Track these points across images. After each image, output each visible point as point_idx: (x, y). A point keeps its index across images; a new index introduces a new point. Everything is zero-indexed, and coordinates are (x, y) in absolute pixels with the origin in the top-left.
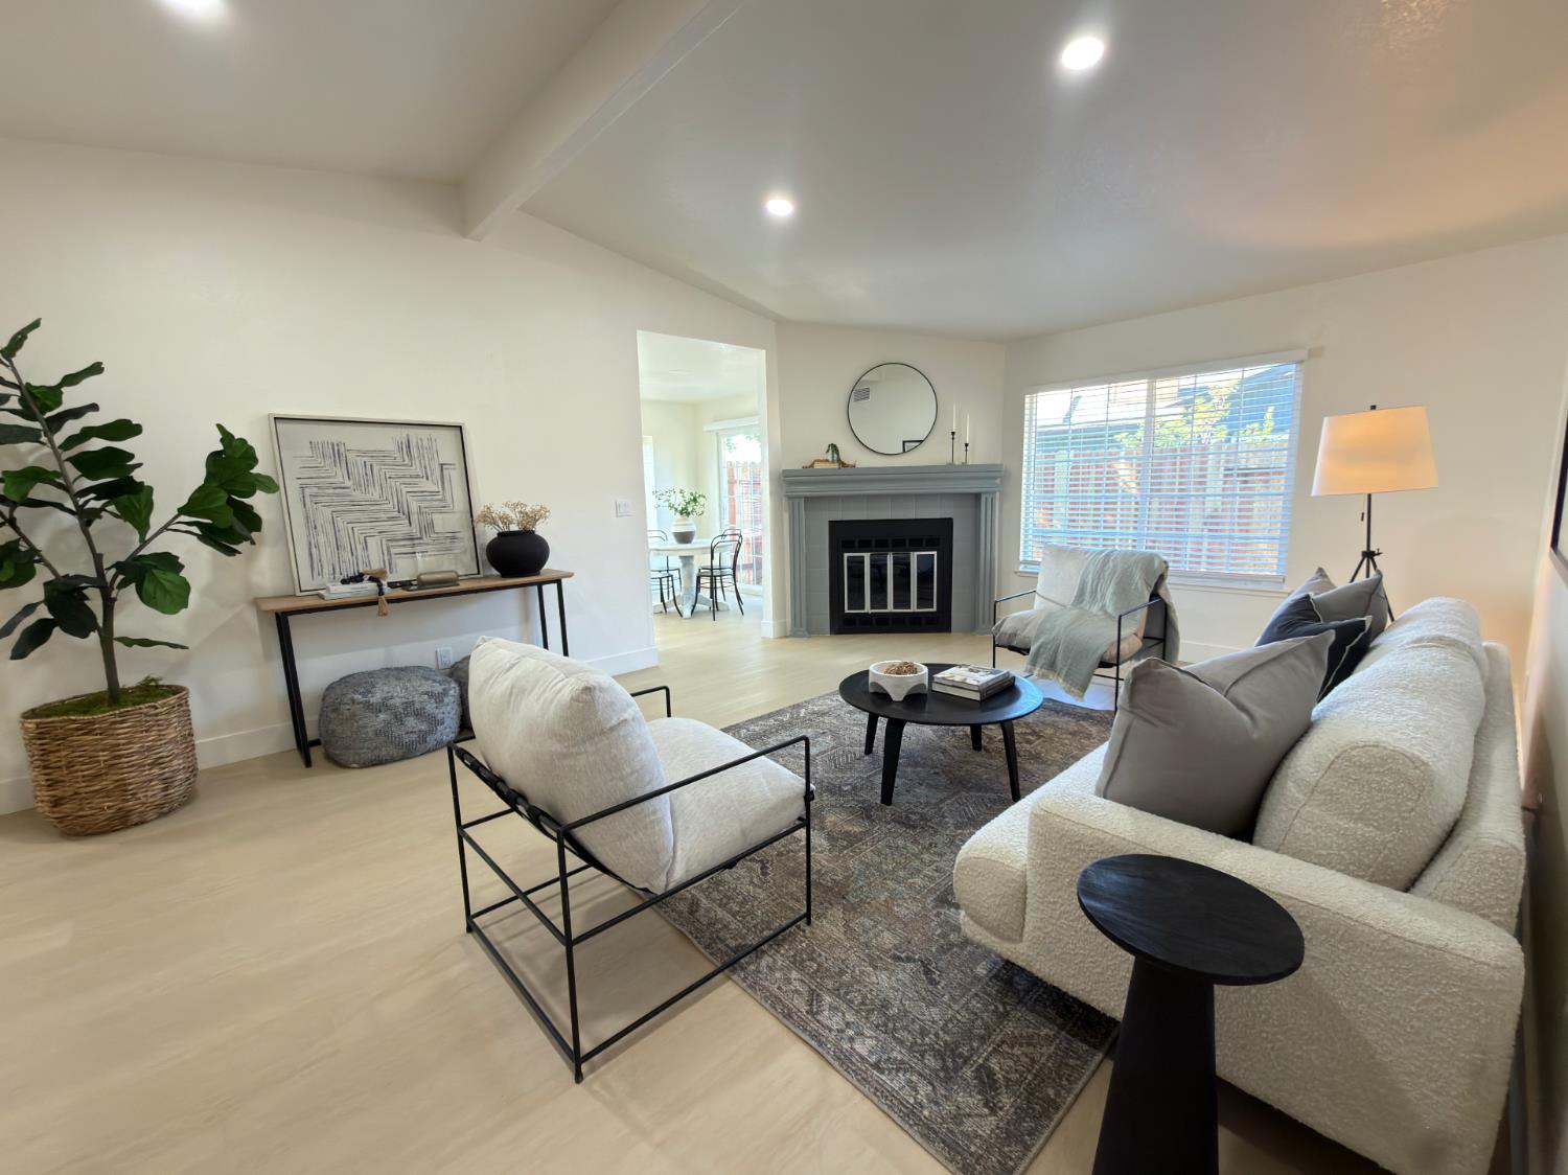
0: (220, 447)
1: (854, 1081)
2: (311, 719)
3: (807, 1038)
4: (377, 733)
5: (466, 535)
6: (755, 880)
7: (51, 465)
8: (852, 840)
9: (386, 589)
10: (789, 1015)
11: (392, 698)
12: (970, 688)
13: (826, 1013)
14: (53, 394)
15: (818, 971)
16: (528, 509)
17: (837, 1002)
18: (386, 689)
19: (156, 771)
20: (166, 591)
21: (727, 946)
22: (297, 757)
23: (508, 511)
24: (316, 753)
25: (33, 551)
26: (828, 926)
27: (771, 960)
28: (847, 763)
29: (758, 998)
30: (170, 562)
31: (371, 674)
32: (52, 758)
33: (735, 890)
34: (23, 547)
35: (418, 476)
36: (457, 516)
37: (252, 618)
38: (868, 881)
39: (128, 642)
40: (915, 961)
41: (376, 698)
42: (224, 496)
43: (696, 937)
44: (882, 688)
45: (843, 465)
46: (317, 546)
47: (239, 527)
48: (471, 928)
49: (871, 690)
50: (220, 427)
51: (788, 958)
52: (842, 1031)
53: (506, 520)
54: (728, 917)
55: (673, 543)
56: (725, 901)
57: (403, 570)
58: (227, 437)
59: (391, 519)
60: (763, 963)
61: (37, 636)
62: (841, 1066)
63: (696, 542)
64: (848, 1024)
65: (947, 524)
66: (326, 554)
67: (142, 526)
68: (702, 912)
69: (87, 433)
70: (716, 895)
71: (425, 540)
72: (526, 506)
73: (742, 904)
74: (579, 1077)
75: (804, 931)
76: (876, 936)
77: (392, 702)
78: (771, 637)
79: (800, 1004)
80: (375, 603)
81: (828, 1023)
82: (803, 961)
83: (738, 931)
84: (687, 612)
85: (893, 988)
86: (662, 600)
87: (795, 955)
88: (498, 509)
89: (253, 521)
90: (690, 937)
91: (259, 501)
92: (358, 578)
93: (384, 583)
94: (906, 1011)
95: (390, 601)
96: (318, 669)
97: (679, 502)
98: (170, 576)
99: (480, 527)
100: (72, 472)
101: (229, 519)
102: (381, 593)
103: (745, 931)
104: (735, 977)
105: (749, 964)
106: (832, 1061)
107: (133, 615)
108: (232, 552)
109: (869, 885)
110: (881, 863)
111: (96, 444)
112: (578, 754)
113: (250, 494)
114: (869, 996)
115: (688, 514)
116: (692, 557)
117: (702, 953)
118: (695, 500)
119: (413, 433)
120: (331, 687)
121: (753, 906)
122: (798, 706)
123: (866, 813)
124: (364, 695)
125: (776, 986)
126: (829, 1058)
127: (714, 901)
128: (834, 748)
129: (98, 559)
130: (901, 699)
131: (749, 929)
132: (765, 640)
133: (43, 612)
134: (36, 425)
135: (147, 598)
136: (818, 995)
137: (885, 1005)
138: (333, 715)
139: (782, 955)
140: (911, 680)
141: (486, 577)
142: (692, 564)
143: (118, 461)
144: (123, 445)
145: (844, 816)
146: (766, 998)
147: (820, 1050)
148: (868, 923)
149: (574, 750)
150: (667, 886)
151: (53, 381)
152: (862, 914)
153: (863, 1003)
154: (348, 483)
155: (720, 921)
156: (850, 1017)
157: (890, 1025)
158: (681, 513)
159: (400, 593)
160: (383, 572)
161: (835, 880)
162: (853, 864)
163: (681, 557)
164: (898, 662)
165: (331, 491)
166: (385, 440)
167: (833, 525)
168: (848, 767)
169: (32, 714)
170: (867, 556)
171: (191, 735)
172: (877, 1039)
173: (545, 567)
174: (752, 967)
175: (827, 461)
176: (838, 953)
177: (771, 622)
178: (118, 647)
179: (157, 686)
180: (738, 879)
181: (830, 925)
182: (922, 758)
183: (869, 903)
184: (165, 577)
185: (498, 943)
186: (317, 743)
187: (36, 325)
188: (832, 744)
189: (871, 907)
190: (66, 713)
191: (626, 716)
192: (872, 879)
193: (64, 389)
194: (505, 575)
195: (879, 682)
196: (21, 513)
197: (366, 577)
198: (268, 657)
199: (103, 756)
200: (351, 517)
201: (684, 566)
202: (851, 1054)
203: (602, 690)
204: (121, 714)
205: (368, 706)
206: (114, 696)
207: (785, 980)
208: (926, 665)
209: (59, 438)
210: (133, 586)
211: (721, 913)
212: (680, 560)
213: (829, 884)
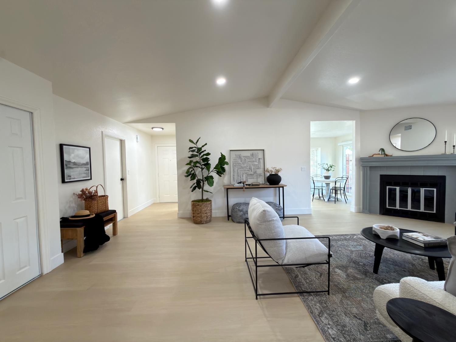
0: (221, 157)
1: (325, 337)
2: (230, 211)
3: (315, 321)
4: (240, 216)
5: (263, 174)
6: (317, 277)
7: (199, 161)
8: (355, 279)
9: (245, 185)
10: (312, 313)
11: (243, 209)
12: (420, 241)
13: (324, 318)
14: (201, 148)
15: (326, 307)
16: (277, 169)
17: (328, 317)
18: (243, 207)
19: (206, 215)
20: (211, 183)
21: (302, 289)
22: (227, 218)
23: (272, 169)
24: (230, 218)
25: (196, 174)
26: (335, 298)
27: (312, 298)
28: (365, 256)
29: (305, 305)
30: (212, 177)
31: (241, 203)
32: (194, 209)
33: (309, 277)
34: (195, 174)
35: (254, 161)
36: (262, 169)
37: (223, 189)
38: (356, 292)
39: (205, 191)
40: (362, 320)
41: (241, 208)
42: (220, 166)
43: (294, 283)
44: (377, 233)
45: (387, 155)
46: (234, 176)
47: (222, 172)
48: (246, 261)
49: (373, 233)
50: (221, 153)
51: (318, 300)
52: (326, 325)
53: (272, 171)
54: (305, 283)
55: (323, 179)
56: (306, 279)
57: (250, 181)
58: (222, 155)
59: (248, 170)
60: (310, 298)
61: (194, 188)
62: (322, 332)
63: (331, 179)
64: (329, 324)
65: (443, 178)
66: (236, 177)
67: (209, 171)
68: (298, 278)
69: (204, 155)
70: (303, 276)
71: (255, 175)
72: (276, 168)
73: (310, 281)
74: (257, 298)
75: (326, 296)
76: (350, 308)
77: (243, 210)
78: (354, 212)
79: (317, 312)
80: (243, 188)
81: (323, 320)
82: (322, 303)
83: (306, 287)
84: (326, 200)
85: (350, 323)
86: (319, 195)
87: (321, 300)
88: (270, 169)
89: (224, 170)
90: (292, 282)
91: (226, 166)
92: (240, 183)
93: (245, 184)
94: (351, 332)
95: (245, 188)
96: (233, 201)
97: (326, 167)
98: (212, 180)
99: (266, 173)
100: (201, 161)
101: (221, 170)
102: (244, 186)
103: (308, 288)
104: (301, 297)
105: (306, 296)
106: (320, 329)
107: (206, 187)
108: (221, 176)
109: (356, 293)
110: (364, 289)
111: (205, 157)
112: (262, 225)
113: (224, 165)
114: (340, 321)
115: (329, 170)
116: (330, 183)
117: (294, 288)
118: (331, 167)
119: (254, 152)
120: (234, 205)
121: (313, 283)
122: (354, 235)
123: (365, 273)
124: (239, 207)
125: (311, 304)
126: (319, 328)
127: (302, 277)
128: (362, 250)
129: (203, 176)
130: (385, 238)
131: (310, 288)
132: (351, 212)
133: (196, 185)
134: (198, 154)
135: (208, 184)
136: (323, 313)
137: (344, 326)
138: (233, 211)
139: (317, 298)
140: (390, 233)
141: (266, 185)
142: (330, 186)
143: (207, 160)
144: (208, 157)
145: (356, 271)
146: (307, 306)
147: (317, 325)
148: (349, 303)
149: (261, 224)
150: (282, 263)
151: (201, 147)
152: (349, 300)
153: (337, 322)
154: (241, 163)
155: (302, 283)
156: (330, 323)
157: (343, 332)
158: (327, 170)
159: (248, 186)
160: (245, 182)
161: (343, 287)
162: (353, 286)
163: (326, 183)
164: (386, 225)
165: (238, 164)
166: (248, 154)
167: (382, 176)
168: (366, 258)
169: (193, 201)
170: (398, 189)
171: (211, 209)
172: (337, 332)
173: (280, 183)
174: (306, 297)
175: (379, 154)
176: (335, 306)
177: (354, 207)
178: (204, 191)
179: (208, 200)
180: (312, 275)
181: (336, 298)
182: (400, 264)
183: (353, 298)
184: (211, 180)
185: (250, 266)
186: (230, 216)
187: (200, 138)
188: (362, 249)
189: (353, 299)
190: (196, 202)
191: (274, 219)
192: (357, 292)
193: (202, 148)
194: (270, 184)
195: (376, 231)
196: (195, 168)
197: (242, 183)
198: (225, 197)
199: (200, 210)
200: (240, 170)
201: (327, 186)
202: (326, 331)
203: (268, 211)
204: (203, 204)
205: (239, 210)
206: (202, 200)
207: (315, 304)
208: (399, 229)
209: (201, 156)
210: (207, 181)
211: (303, 281)
212: (325, 184)
213: (341, 288)
